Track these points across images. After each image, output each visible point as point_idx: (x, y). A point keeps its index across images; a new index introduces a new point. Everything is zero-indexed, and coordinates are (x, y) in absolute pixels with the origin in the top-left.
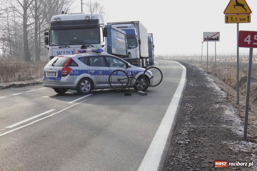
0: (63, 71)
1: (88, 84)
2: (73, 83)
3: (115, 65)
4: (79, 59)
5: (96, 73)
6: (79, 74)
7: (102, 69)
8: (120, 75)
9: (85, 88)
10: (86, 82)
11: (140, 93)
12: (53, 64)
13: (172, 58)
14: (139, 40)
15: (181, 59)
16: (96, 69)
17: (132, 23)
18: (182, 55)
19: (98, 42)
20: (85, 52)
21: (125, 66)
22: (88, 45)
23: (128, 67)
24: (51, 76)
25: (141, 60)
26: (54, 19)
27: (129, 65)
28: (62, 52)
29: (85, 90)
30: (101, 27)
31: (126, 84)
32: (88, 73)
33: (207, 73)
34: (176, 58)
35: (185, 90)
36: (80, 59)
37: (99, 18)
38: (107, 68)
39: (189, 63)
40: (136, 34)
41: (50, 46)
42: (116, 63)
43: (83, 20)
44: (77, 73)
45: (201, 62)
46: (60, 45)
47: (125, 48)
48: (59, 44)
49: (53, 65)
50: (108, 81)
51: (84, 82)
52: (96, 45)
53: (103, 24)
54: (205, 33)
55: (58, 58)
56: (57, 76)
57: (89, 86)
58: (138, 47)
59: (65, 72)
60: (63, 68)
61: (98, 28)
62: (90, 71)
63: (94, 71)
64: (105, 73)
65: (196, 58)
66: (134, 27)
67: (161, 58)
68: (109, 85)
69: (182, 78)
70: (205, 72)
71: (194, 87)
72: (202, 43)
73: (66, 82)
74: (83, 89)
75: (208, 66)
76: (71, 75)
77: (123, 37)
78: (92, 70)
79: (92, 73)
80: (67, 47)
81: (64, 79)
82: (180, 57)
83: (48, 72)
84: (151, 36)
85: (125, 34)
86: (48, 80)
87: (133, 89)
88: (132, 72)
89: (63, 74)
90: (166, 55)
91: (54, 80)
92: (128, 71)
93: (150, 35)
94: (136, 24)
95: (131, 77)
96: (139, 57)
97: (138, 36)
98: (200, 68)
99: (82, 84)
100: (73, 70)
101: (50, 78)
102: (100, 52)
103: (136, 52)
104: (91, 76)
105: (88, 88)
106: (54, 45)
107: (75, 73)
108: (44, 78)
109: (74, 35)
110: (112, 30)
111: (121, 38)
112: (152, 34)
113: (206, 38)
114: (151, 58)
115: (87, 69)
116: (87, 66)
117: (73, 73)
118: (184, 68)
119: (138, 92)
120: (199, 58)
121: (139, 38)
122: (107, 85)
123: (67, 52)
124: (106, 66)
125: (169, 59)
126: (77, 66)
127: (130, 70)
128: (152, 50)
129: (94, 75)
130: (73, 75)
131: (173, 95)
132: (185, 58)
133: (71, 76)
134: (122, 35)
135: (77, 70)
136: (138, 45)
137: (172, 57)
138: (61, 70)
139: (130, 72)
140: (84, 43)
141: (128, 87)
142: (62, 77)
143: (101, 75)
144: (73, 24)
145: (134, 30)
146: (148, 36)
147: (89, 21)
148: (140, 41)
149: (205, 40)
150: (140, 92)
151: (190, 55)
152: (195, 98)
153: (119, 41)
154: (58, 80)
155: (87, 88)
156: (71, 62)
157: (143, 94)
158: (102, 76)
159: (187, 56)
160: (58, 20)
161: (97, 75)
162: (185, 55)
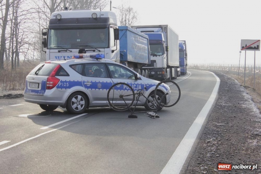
0: (48, 83)
1: (82, 100)
2: (60, 98)
3: (121, 76)
4: (71, 66)
5: (94, 86)
6: (70, 87)
7: (101, 81)
8: (126, 89)
9: (78, 105)
10: (79, 97)
11: (150, 115)
12: (36, 72)
13: (209, 68)
14: (166, 46)
15: (218, 69)
16: (94, 81)
17: (160, 27)
18: (219, 65)
19: (107, 46)
20: (81, 57)
21: (134, 78)
22: (94, 49)
23: (137, 78)
24: (33, 88)
25: (168, 70)
26: (54, 16)
27: (138, 77)
28: (61, 57)
29: (77, 108)
30: (111, 27)
31: (131, 102)
32: (82, 86)
33: (243, 88)
34: (213, 68)
35: (212, 111)
36: (73, 67)
37: (110, 17)
38: (108, 80)
39: (226, 74)
40: (163, 39)
41: (48, 49)
42: (123, 74)
43: (89, 18)
44: (66, 85)
45: (238, 74)
46: (60, 48)
47: (147, 55)
48: (58, 46)
49: (36, 74)
50: (106, 97)
51: (76, 98)
52: (104, 49)
53: (116, 25)
54: (243, 41)
55: (44, 65)
56: (40, 89)
57: (83, 102)
58: (165, 55)
59: (51, 83)
60: (48, 78)
61: (107, 28)
62: (85, 83)
63: (91, 83)
64: (105, 86)
65: (233, 68)
66: (162, 32)
67: (196, 67)
68: (108, 102)
69: (213, 93)
70: (241, 85)
71: (225, 106)
72: (240, 52)
73: (51, 96)
74: (74, 106)
75: (245, 79)
76: (58, 87)
77: (144, 41)
78: (88, 82)
79: (88, 86)
80: (68, 51)
81: (48, 93)
82: (216, 67)
83: (30, 83)
84: (184, 44)
85: (148, 38)
86: (30, 93)
87: (143, 107)
88: (142, 85)
89: (48, 85)
90: (202, 65)
91: (36, 94)
92: (136, 85)
93: (183, 42)
94: (164, 28)
95: (137, 94)
96: (165, 66)
97: (166, 42)
98: (236, 81)
99: (74, 100)
100: (62, 82)
101: (33, 91)
102: (101, 59)
103: (162, 60)
104: (87, 89)
105: (82, 106)
106: (52, 48)
107: (64, 85)
108: (26, 91)
109: (78, 36)
110: (128, 32)
111: (142, 43)
112: (185, 41)
113: (245, 46)
114: (183, 68)
115: (81, 81)
116: (81, 76)
117: (62, 85)
118: (218, 80)
119: (148, 114)
120: (237, 69)
121: (167, 44)
122: (105, 102)
123: (68, 57)
124: (108, 77)
125: (206, 69)
126: (68, 75)
127: (140, 83)
128: (185, 59)
129: (90, 88)
130: (61, 87)
131: (195, 119)
132: (222, 68)
133: (58, 89)
134: (143, 40)
135: (67, 81)
136: (166, 52)
137: (209, 66)
138: (45, 81)
139: (140, 85)
140: (89, 46)
141: (134, 105)
142: (47, 91)
143: (99, 89)
144: (77, 22)
145: (161, 35)
146: (179, 43)
147: (96, 19)
148: (167, 48)
149: (243, 48)
150: (150, 113)
151: (227, 66)
152: (223, 125)
153: (139, 46)
154: (41, 94)
155: (80, 105)
156: (59, 70)
157: (154, 116)
158: (101, 90)
159: (224, 67)
160: (59, 18)
161: (94, 88)
162: (223, 65)
